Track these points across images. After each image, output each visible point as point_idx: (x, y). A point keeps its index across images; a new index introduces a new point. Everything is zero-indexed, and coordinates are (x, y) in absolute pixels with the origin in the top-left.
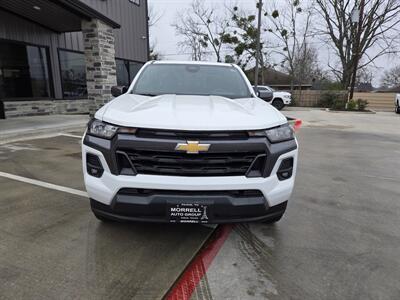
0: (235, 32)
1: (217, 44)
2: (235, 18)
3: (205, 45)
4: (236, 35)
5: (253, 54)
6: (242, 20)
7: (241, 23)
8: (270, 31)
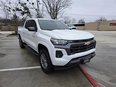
0: (21, 8)
1: (15, 11)
2: (19, 3)
3: (10, 11)
4: (21, 9)
5: (28, 15)
6: (22, 4)
7: (22, 5)
8: (32, 8)
